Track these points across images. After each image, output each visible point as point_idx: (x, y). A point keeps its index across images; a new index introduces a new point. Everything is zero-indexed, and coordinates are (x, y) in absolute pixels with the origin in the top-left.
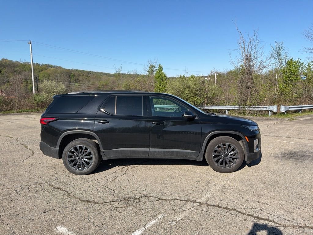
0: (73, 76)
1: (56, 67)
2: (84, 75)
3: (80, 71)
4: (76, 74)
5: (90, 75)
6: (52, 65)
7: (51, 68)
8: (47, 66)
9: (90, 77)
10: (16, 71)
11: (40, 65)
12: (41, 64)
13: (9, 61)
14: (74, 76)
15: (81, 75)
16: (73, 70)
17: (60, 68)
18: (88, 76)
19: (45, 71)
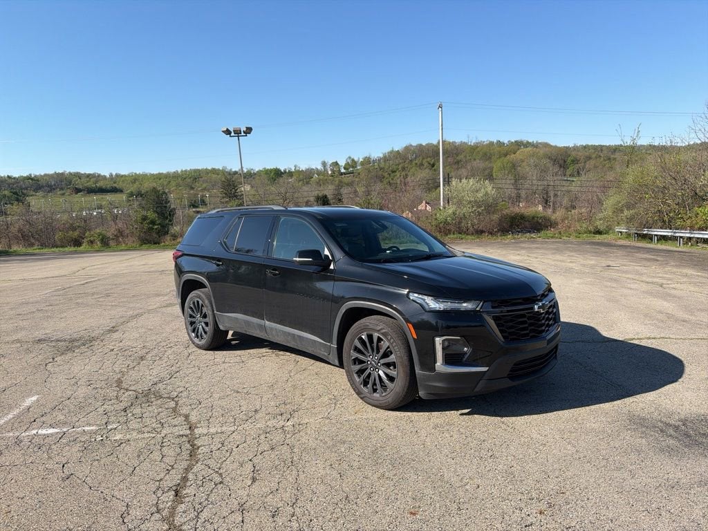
0: (573, 161)
1: (535, 146)
2: (600, 156)
3: (595, 148)
4: (581, 155)
5: (617, 155)
6: (528, 142)
7: (527, 147)
8: (519, 144)
9: (615, 159)
10: (458, 162)
11: (504, 144)
12: (506, 142)
13: (450, 143)
14: (575, 161)
15: (594, 156)
16: (575, 148)
17: (546, 145)
18: (609, 159)
19: (513, 156)
